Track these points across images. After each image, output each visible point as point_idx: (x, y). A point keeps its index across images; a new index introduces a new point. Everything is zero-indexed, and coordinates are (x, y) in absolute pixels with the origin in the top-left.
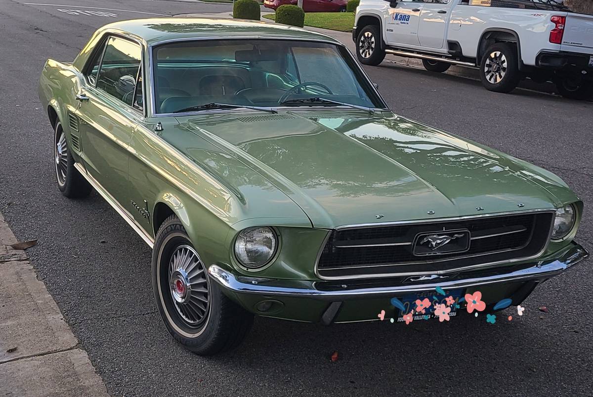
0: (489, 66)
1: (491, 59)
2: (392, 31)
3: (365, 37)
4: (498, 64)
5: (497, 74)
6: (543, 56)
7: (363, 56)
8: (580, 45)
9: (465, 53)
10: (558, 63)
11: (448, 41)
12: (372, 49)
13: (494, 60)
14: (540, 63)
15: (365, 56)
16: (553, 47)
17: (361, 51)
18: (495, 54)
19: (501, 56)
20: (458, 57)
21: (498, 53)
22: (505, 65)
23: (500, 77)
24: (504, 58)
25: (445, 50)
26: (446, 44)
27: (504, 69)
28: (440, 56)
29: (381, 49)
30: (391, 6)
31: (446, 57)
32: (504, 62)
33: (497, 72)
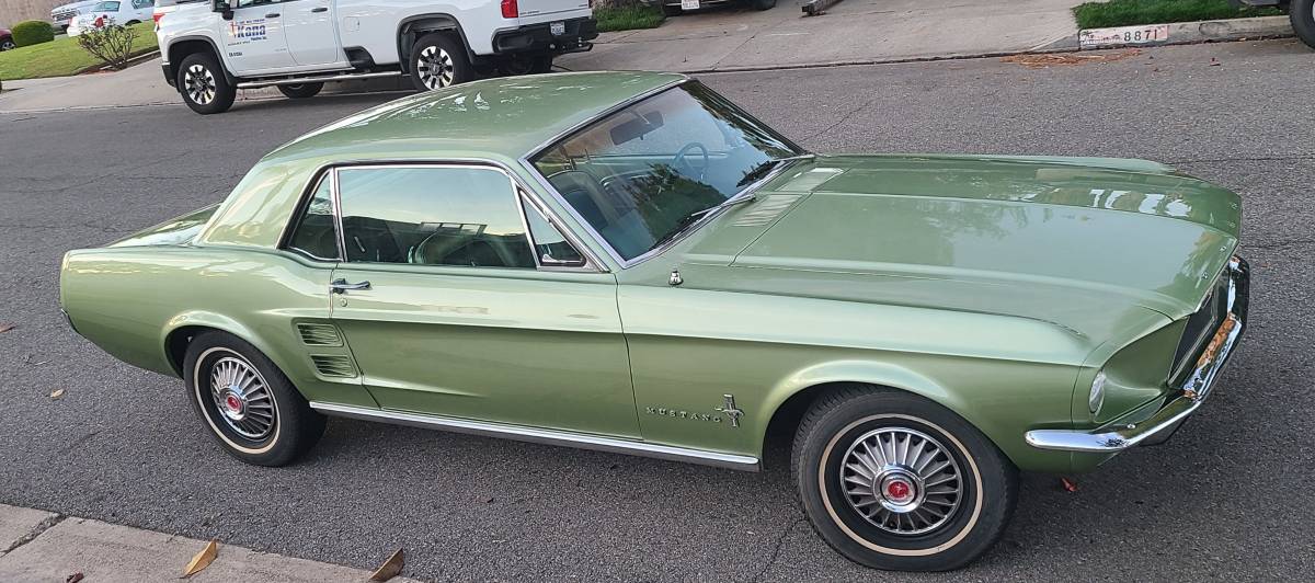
0: (424, 69)
1: (424, 59)
2: (240, 54)
3: (191, 73)
4: (438, 63)
5: (441, 77)
6: (500, 38)
7: (199, 101)
8: (536, 13)
9: (378, 60)
10: (522, 43)
11: (345, 49)
12: (212, 88)
13: (430, 59)
14: (500, 48)
15: (203, 100)
16: (510, 24)
17: (193, 96)
18: (429, 51)
19: (438, 52)
20: (368, 67)
21: (433, 49)
22: (449, 62)
23: (448, 79)
24: (443, 53)
25: (344, 63)
26: (342, 55)
27: (449, 68)
28: (337, 73)
29: (228, 85)
30: (225, 18)
31: (347, 72)
32: (446, 58)
33: (440, 74)
